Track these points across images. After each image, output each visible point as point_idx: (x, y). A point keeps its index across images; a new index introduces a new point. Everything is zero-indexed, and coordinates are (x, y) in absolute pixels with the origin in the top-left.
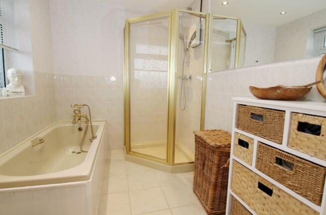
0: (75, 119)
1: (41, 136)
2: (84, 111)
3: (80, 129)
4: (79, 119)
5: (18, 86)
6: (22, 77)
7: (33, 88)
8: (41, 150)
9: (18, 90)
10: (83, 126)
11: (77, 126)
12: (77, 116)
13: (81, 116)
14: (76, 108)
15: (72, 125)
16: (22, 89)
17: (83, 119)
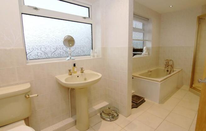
0: (166, 66)
1: (151, 70)
2: (171, 63)
3: (168, 71)
4: (168, 66)
5: (146, 52)
6: (148, 49)
7: (151, 53)
8: (150, 75)
9: (146, 54)
10: (169, 70)
11: (166, 69)
12: (167, 65)
13: (168, 65)
14: (167, 61)
15: (164, 68)
16: (147, 53)
17: (170, 67)
